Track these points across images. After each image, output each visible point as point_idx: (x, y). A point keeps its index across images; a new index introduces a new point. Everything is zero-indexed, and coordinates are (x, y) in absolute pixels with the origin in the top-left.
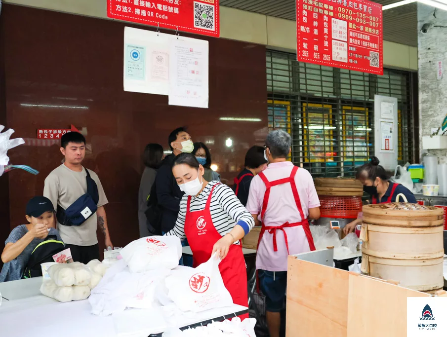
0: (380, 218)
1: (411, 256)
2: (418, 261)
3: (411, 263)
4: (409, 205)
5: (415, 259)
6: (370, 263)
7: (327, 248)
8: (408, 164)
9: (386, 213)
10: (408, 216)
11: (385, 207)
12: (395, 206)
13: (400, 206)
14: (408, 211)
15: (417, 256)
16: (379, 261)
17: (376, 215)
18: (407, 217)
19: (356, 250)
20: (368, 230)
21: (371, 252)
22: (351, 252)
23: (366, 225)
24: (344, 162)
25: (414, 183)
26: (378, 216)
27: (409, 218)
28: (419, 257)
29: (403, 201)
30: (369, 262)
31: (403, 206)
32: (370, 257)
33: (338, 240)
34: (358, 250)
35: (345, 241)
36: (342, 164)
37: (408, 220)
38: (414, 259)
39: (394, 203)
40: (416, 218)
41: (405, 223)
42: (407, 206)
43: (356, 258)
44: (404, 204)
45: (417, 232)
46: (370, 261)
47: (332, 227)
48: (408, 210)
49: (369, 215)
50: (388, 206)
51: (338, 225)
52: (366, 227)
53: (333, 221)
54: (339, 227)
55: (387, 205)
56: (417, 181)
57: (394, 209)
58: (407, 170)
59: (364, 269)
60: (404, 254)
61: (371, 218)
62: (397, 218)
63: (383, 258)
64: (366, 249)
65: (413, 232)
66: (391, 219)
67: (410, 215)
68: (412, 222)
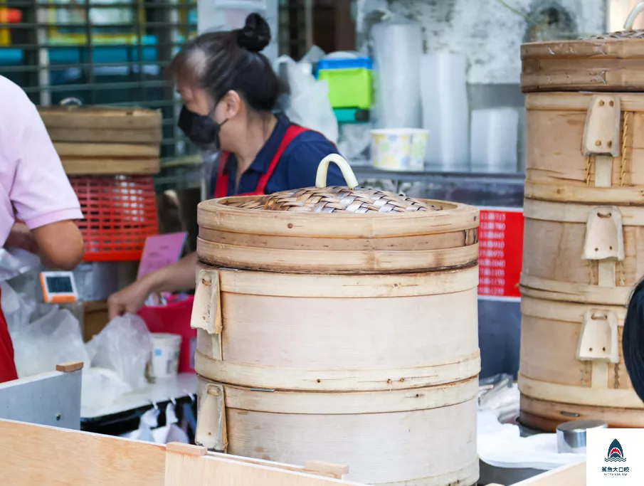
0: (265, 245)
1: (378, 376)
2: (401, 395)
3: (378, 403)
4: (365, 196)
5: (389, 387)
6: (231, 413)
7: (59, 368)
8: (314, 52)
9: (290, 226)
10: (366, 234)
11: (283, 206)
12: (315, 200)
13: (332, 199)
14: (361, 217)
15: (395, 376)
16: (265, 402)
17: (252, 234)
18: (361, 237)
19: (142, 381)
20: (221, 292)
21: (232, 372)
22: (127, 388)
23: (216, 272)
24: (52, 49)
25: (341, 123)
26: (258, 239)
27: (367, 242)
28: (402, 380)
29: (344, 182)
30: (226, 408)
31: (344, 201)
32: (228, 391)
33: (78, 342)
34: (150, 379)
35: (101, 348)
36: (44, 57)
37: (366, 248)
38: (385, 386)
39: (312, 190)
40: (394, 241)
41: (355, 260)
42: (356, 199)
43: (150, 407)
44: (349, 193)
45: (395, 291)
46: (230, 403)
47: (50, 296)
48: (363, 211)
49: (226, 235)
50: (293, 201)
51: (69, 289)
52: (216, 281)
53: (52, 274)
54: (75, 294)
55: (286, 196)
56: (350, 115)
57: (313, 209)
58: (315, 73)
59: (210, 434)
60: (351, 371)
61: (232, 247)
62: (327, 242)
63: (277, 390)
64: (215, 360)
65: (384, 291)
66: (308, 248)
67: (371, 231)
68: (378, 254)
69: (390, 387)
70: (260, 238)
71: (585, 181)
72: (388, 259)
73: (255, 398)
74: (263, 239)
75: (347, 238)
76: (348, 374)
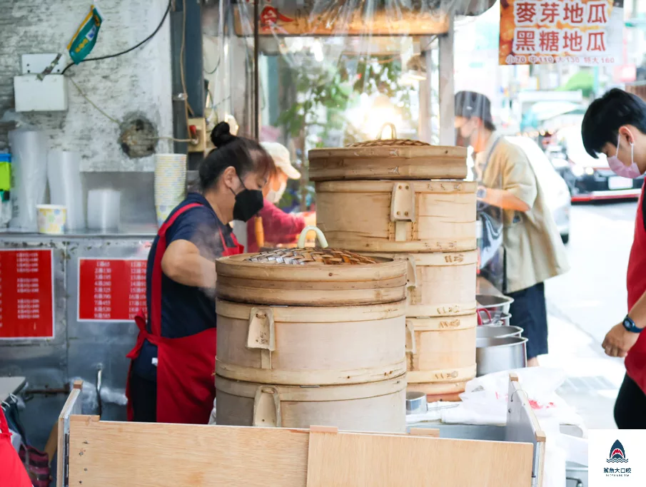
0: (310, 289)
1: (377, 374)
2: (391, 382)
6: (284, 405)
9: (331, 275)
10: (376, 278)
15: (388, 370)
17: (300, 281)
18: (374, 280)
20: (275, 322)
21: (282, 376)
27: (375, 283)
28: (391, 372)
30: (281, 401)
32: (280, 389)
37: (376, 287)
38: (384, 377)
40: (389, 281)
41: (369, 295)
45: (389, 315)
46: (283, 398)
49: (275, 283)
52: (272, 315)
59: (263, 420)
60: (368, 369)
61: (282, 291)
62: (353, 284)
63: (321, 386)
64: (264, 370)
65: (383, 315)
66: (342, 289)
67: (379, 275)
68: (382, 291)
69: (386, 377)
70: (306, 284)
71: (388, 238)
72: (386, 294)
73: (304, 393)
74: (310, 284)
75: (365, 281)
76: (366, 371)
